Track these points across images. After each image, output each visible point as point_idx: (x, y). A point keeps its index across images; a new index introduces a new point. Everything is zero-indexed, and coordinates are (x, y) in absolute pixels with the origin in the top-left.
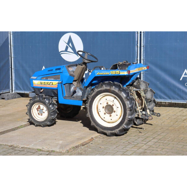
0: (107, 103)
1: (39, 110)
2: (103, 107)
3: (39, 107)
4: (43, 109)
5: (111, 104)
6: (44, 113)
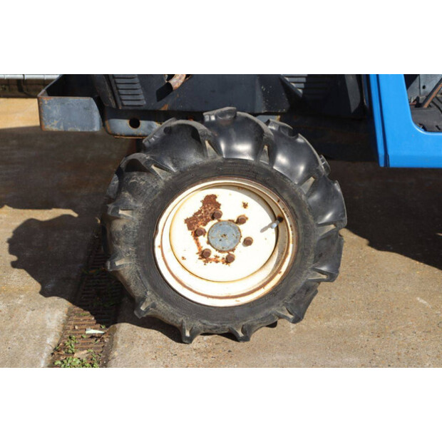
1: (207, 228)
3: (211, 208)
4: (241, 220)
6: (248, 242)
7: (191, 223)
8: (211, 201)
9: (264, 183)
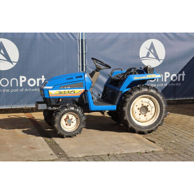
0: (142, 105)
1: (67, 120)
2: (138, 109)
3: (68, 117)
4: (72, 119)
5: (146, 104)
6: (73, 122)
7: (65, 120)
8: (68, 116)
9: (75, 113)
